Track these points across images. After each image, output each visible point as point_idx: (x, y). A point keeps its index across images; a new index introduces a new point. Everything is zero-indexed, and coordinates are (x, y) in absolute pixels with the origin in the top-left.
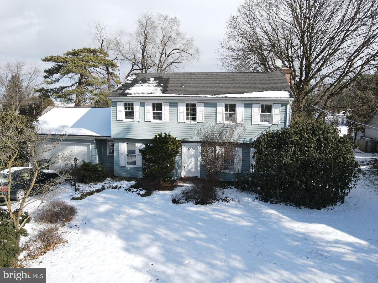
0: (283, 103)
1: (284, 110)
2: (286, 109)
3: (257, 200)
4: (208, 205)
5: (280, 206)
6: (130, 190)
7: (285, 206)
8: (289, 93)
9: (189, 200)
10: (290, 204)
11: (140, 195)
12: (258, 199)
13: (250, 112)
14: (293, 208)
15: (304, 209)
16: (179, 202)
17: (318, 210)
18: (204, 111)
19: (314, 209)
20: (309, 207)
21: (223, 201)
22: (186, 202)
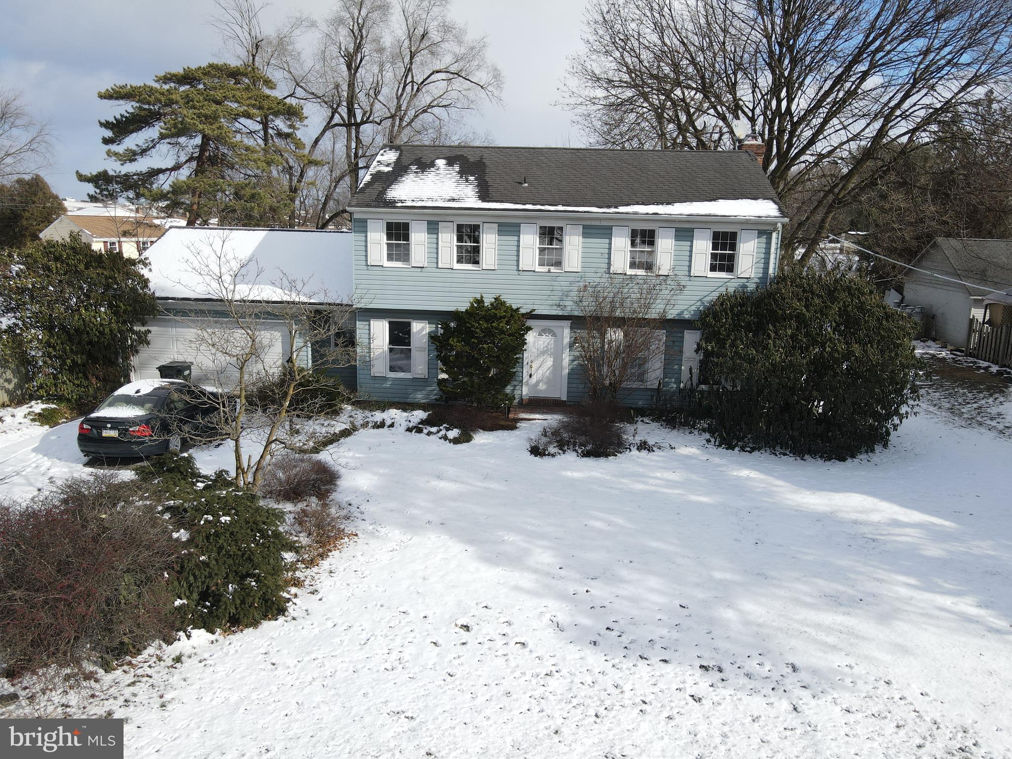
0: (762, 228)
1: (764, 245)
2: (769, 243)
3: (711, 446)
4: (610, 458)
5: (762, 456)
6: (420, 431)
7: (773, 456)
8: (776, 207)
9: (566, 448)
10: (782, 451)
11: (450, 441)
12: (713, 443)
13: (688, 248)
14: (790, 459)
15: (813, 460)
16: (547, 453)
17: (842, 463)
18: (581, 244)
19: (833, 461)
20: (821, 457)
21: (638, 449)
22: (560, 451)
